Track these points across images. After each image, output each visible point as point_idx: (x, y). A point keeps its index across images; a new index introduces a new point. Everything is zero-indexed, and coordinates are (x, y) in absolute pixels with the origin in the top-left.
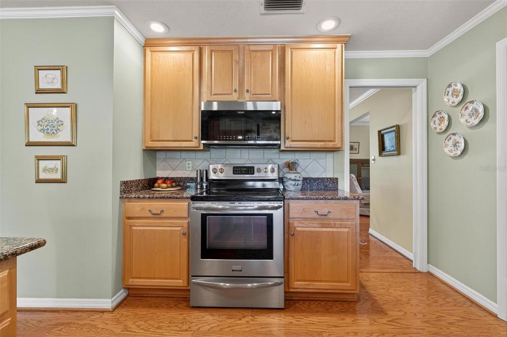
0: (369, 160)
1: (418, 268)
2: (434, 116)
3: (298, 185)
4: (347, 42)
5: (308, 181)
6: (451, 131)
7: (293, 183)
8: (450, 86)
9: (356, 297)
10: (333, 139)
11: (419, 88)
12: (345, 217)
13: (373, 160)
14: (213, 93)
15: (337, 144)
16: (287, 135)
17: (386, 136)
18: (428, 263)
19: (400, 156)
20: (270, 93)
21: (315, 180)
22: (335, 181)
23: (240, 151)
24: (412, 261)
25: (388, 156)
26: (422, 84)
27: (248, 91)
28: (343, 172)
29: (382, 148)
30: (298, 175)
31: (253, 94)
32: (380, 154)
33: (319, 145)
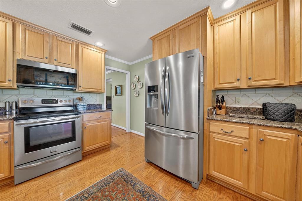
0: (111, 97)
1: (128, 132)
2: (132, 84)
3: (85, 107)
4: (106, 52)
5: (89, 106)
6: (136, 89)
7: (83, 106)
8: (135, 76)
9: (110, 145)
10: (100, 89)
11: (128, 74)
12: (106, 117)
13: (113, 97)
14: (27, 55)
15: (102, 90)
16: (79, 85)
17: (118, 88)
18: (130, 129)
19: (122, 96)
20: (70, 64)
21: (92, 105)
22: (100, 105)
23: (46, 91)
24: (126, 130)
25: (118, 95)
26: (129, 73)
27: (55, 60)
28: (104, 101)
29: (116, 93)
30: (85, 103)
31: (59, 62)
32: (116, 95)
33: (95, 90)
